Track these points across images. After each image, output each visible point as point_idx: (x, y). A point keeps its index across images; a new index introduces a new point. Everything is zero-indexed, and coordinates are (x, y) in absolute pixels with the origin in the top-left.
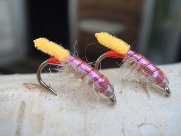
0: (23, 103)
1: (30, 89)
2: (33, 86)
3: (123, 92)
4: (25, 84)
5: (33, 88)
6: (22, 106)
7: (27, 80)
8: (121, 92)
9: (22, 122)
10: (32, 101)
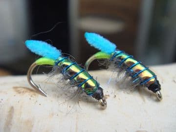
0: (12, 108)
1: (20, 93)
2: (23, 90)
3: (117, 96)
4: (15, 88)
5: (23, 92)
6: (10, 111)
7: (17, 83)
8: (115, 96)
9: (9, 129)
10: (21, 107)
